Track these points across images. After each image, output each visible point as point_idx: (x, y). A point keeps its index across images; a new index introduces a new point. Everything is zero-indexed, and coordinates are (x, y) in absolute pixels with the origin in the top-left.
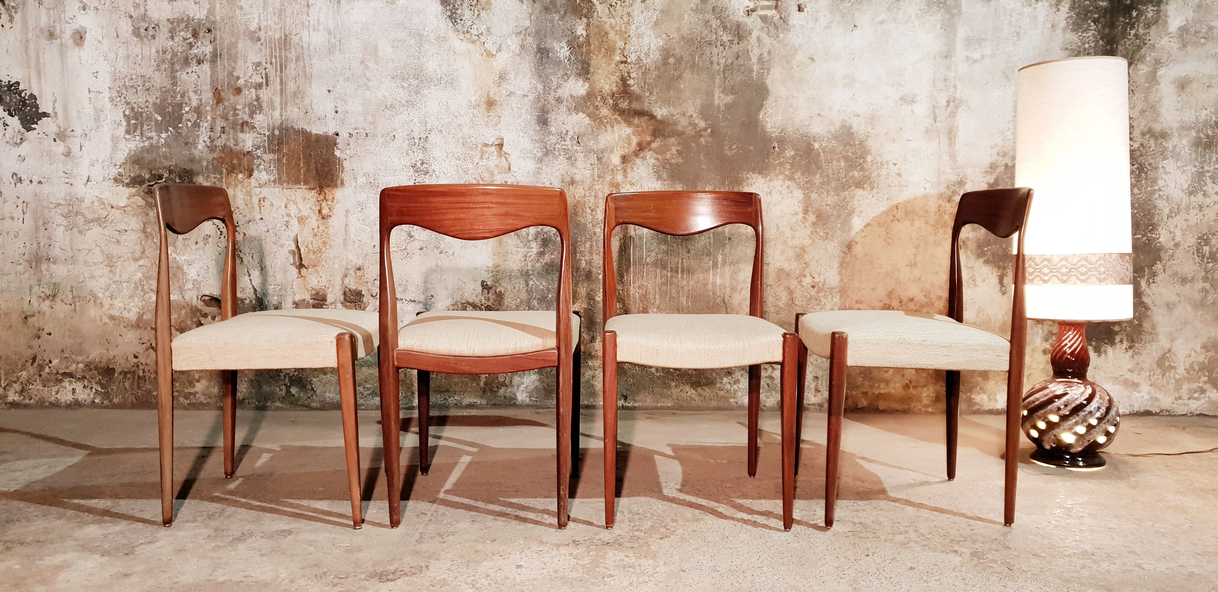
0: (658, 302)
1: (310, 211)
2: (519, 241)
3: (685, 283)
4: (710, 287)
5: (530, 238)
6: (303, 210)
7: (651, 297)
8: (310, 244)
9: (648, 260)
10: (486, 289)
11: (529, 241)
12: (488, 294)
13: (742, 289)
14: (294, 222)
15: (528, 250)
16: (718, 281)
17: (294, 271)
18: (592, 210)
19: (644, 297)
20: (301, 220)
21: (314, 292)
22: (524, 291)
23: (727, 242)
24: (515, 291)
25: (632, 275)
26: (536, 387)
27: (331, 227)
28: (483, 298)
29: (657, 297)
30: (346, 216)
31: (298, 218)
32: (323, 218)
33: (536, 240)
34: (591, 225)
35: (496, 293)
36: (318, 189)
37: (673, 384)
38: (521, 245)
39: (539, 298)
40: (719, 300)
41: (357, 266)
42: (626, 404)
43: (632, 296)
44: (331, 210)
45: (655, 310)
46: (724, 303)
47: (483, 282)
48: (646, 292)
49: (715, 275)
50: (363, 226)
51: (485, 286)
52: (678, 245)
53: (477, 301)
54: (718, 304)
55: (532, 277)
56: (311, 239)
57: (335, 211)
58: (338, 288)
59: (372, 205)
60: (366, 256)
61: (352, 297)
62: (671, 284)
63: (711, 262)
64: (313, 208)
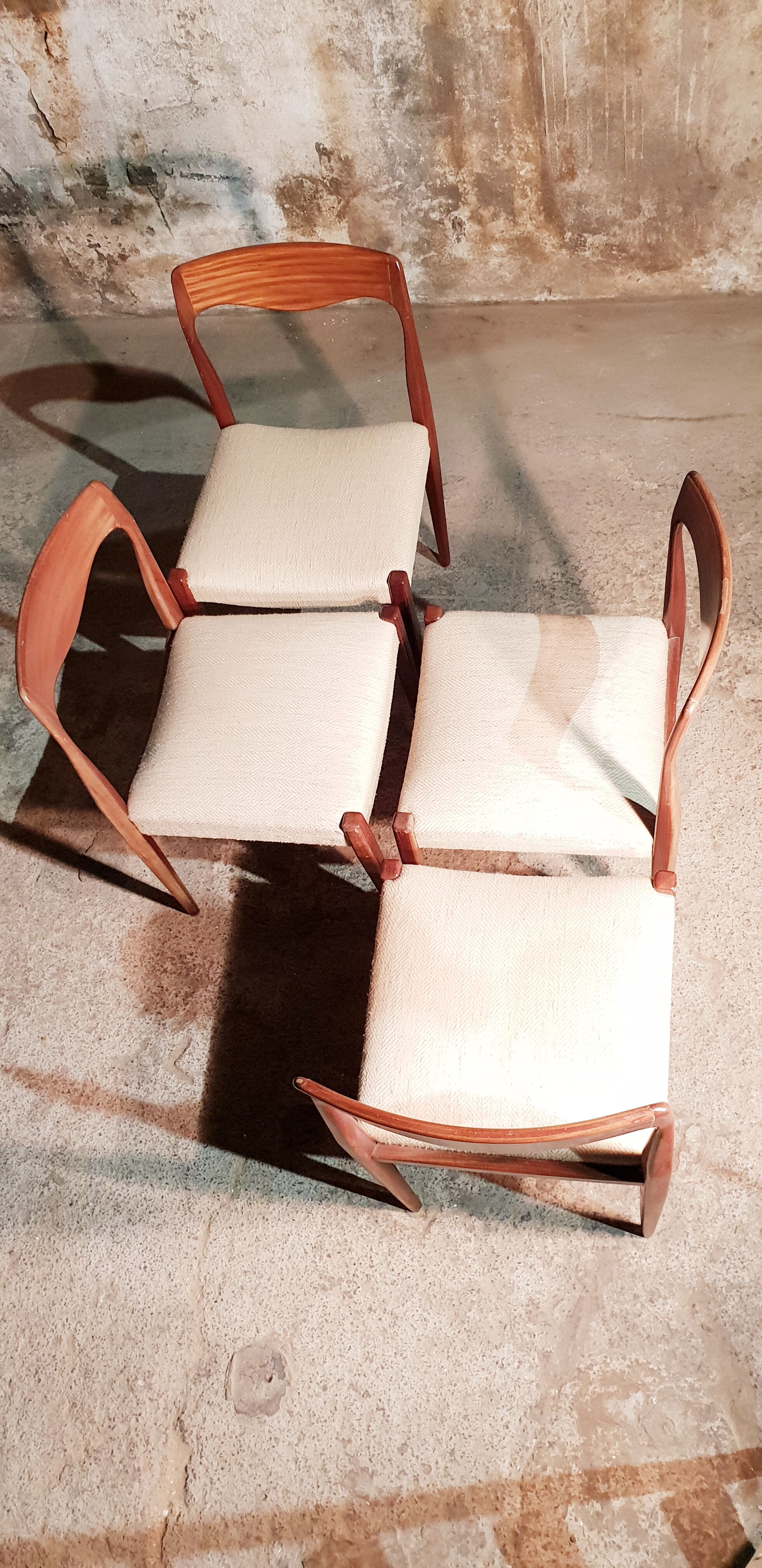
0: (590, 158)
1: (34, 53)
2: (359, 78)
3: (634, 125)
4: (675, 129)
5: (376, 70)
6: (24, 52)
7: (580, 152)
8: (54, 106)
9: (572, 92)
10: (325, 154)
11: (375, 77)
12: (329, 161)
13: (727, 128)
14: (18, 71)
15: (376, 91)
16: (689, 118)
17: (47, 147)
18: (471, 14)
19: (569, 152)
20: (27, 67)
21: (87, 174)
22: (381, 154)
23: (705, 50)
24: (368, 155)
25: (546, 120)
26: (423, 282)
27: (73, 77)
28: (323, 168)
29: (589, 150)
30: (89, 56)
31: (22, 65)
32: (57, 62)
33: (386, 73)
34: (472, 41)
35: (340, 159)
36: (32, 15)
37: (618, 270)
38: (364, 83)
39: (406, 164)
40: (689, 148)
41: (133, 133)
42: (551, 298)
43: (548, 151)
44: (64, 50)
45: (587, 171)
46: (698, 152)
47: (318, 145)
48: (571, 144)
49: (683, 108)
50: (119, 70)
51: (322, 152)
52: (621, 63)
53: (316, 173)
54: (687, 155)
55: (389, 132)
56: (53, 97)
57: (70, 50)
58: (117, 165)
59: (122, 36)
60: (139, 116)
61: (140, 178)
62: (610, 129)
63: (678, 88)
64: (37, 47)
